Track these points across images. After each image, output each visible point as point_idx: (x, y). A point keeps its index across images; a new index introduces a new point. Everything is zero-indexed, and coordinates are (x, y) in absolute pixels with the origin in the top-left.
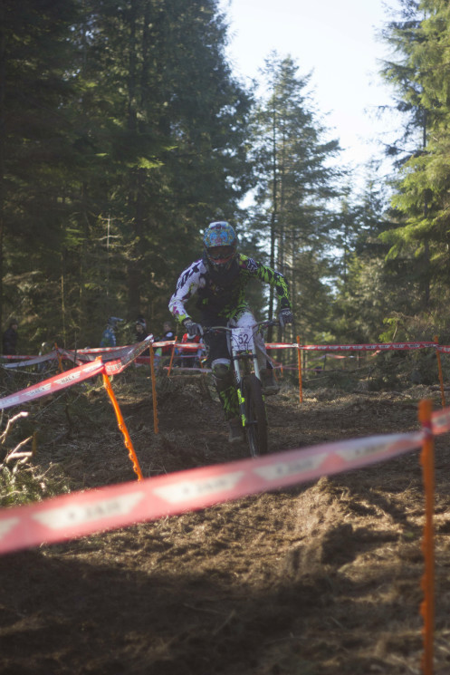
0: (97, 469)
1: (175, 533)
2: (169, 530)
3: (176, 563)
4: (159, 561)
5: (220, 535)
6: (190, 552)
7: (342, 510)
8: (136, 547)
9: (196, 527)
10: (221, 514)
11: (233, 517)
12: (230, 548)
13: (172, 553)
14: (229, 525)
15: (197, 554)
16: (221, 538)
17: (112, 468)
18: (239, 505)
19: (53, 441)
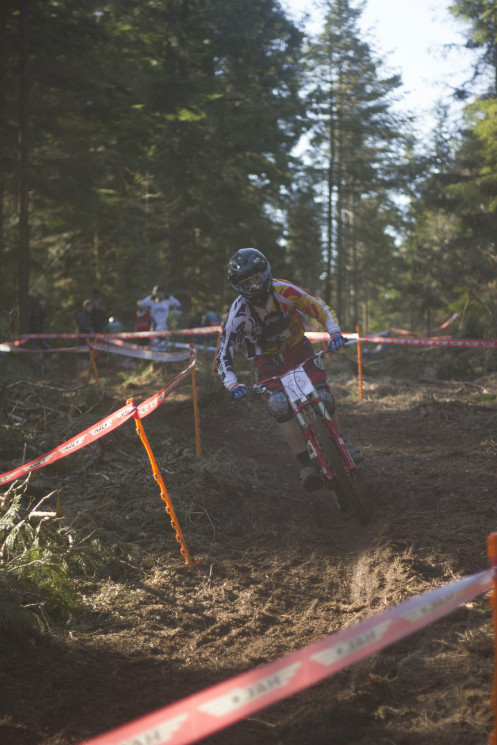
0: (132, 509)
1: (217, 601)
2: (210, 598)
3: (218, 648)
4: (199, 645)
5: (268, 605)
6: (234, 632)
7: (405, 572)
8: (172, 624)
9: (241, 594)
10: (269, 575)
11: (283, 579)
12: (278, 623)
13: (213, 633)
14: (279, 591)
15: (243, 634)
16: (269, 610)
17: (148, 508)
18: (289, 562)
19: (83, 468)
